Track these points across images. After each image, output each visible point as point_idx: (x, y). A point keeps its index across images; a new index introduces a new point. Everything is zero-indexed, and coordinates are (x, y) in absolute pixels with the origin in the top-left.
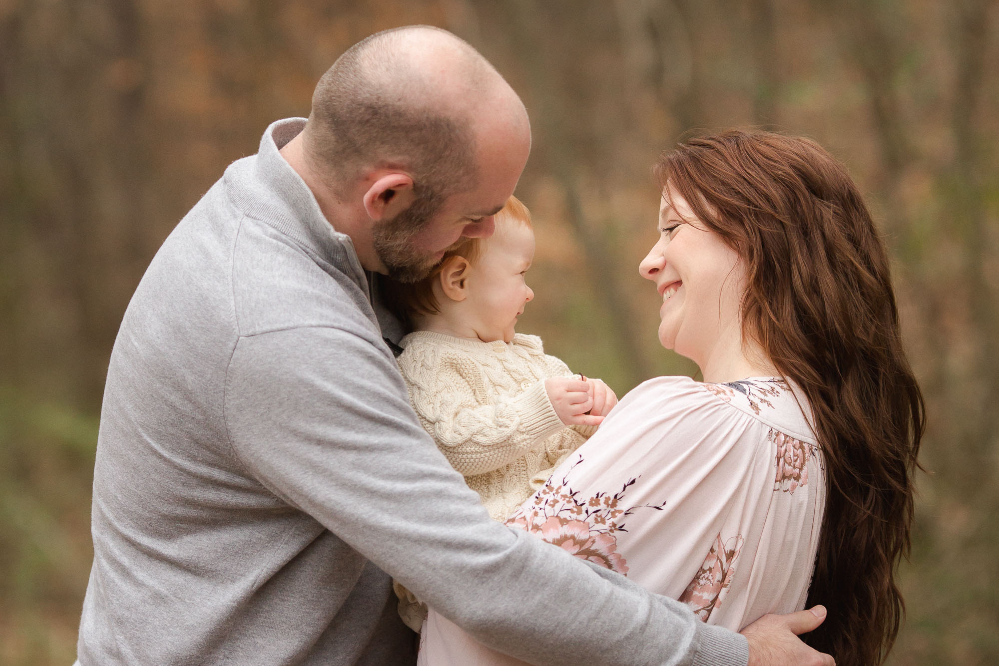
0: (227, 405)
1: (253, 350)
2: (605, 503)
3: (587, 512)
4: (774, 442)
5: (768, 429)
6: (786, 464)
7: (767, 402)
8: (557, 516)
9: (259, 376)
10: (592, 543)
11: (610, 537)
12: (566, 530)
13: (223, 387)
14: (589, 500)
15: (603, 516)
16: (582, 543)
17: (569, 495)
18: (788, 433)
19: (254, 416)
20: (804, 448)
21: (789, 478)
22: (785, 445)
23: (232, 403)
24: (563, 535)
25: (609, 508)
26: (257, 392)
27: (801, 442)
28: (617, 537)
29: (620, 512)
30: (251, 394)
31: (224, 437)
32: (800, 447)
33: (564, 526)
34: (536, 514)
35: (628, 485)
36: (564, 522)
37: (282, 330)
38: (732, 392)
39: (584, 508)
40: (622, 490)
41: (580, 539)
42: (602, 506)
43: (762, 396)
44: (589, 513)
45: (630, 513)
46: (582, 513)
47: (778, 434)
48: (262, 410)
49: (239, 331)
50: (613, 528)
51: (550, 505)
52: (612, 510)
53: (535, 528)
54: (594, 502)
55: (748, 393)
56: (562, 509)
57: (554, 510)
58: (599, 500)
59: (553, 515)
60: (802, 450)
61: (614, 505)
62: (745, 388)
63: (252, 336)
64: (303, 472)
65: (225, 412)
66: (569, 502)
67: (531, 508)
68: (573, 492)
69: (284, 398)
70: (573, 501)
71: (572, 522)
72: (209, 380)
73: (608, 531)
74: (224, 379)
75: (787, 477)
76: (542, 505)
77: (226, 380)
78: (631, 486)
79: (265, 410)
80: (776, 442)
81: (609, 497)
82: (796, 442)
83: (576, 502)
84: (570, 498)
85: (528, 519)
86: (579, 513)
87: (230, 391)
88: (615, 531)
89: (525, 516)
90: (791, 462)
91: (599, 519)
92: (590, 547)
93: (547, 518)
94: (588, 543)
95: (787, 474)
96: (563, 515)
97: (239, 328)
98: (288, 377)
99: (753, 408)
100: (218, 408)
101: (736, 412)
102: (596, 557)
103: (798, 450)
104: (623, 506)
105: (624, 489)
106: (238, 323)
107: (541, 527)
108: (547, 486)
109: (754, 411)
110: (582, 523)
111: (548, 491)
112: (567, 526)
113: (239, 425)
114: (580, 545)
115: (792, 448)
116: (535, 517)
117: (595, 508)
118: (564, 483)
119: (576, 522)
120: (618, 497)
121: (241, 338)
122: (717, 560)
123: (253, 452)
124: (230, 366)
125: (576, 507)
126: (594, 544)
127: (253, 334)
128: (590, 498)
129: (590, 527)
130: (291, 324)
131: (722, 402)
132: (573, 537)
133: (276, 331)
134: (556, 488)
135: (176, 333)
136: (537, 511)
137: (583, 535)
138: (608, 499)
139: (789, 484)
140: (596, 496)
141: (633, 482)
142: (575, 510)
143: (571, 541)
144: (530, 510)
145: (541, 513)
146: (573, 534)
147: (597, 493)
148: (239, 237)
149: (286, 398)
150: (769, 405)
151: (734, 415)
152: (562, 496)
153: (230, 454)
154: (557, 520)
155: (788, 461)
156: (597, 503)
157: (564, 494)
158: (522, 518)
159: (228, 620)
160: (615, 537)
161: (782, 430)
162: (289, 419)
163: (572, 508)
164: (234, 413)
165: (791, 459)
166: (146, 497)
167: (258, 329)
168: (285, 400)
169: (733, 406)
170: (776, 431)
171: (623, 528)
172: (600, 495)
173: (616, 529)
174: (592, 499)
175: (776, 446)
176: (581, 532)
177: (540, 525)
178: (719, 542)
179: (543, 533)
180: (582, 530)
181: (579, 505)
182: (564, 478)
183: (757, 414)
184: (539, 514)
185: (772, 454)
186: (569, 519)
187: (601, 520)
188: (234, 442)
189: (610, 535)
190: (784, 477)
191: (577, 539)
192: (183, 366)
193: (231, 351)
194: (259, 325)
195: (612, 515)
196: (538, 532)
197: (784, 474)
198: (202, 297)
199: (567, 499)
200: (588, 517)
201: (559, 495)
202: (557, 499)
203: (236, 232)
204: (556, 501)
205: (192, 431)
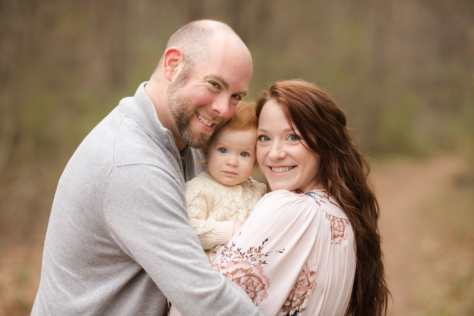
0: (104, 200)
1: (119, 173)
2: (255, 251)
3: (247, 256)
4: (329, 219)
5: (326, 213)
6: (335, 230)
7: (323, 201)
8: (232, 261)
9: (121, 186)
10: (251, 271)
11: (259, 267)
12: (238, 266)
13: (103, 191)
14: (247, 251)
15: (255, 258)
16: (246, 271)
17: (237, 251)
18: (334, 215)
19: (115, 205)
20: (343, 222)
21: (337, 237)
22: (333, 221)
23: (106, 199)
24: (237, 269)
25: (257, 254)
26: (118, 194)
27: (341, 219)
28: (263, 267)
29: (263, 255)
30: (115, 195)
31: (101, 216)
32: (341, 222)
33: (236, 265)
34: (222, 262)
35: (265, 242)
36: (236, 263)
37: (134, 165)
38: (307, 197)
39: (245, 255)
40: (262, 244)
41: (245, 269)
42: (254, 253)
43: (321, 199)
44: (248, 257)
45: (267, 255)
46: (244, 258)
47: (330, 216)
48: (119, 202)
49: (114, 164)
50: (260, 263)
51: (229, 257)
52: (259, 254)
53: (222, 268)
54: (249, 252)
55: (314, 198)
56: (235, 257)
57: (231, 259)
58: (252, 250)
59: (230, 261)
60: (342, 223)
61: (259, 251)
62: (312, 195)
63: (120, 167)
64: (132, 235)
65: (103, 204)
66: (237, 254)
67: (220, 259)
68: (239, 249)
69: (130, 197)
70: (240, 253)
71: (240, 262)
72: (97, 188)
73: (258, 264)
74: (104, 187)
75: (336, 236)
76: (225, 257)
77: (104, 188)
78: (266, 242)
79: (120, 203)
80: (330, 220)
81: (256, 248)
82: (339, 219)
83: (241, 253)
84: (238, 252)
85: (219, 264)
86: (243, 258)
87: (105, 193)
88: (261, 264)
89: (217, 264)
90: (337, 229)
91: (253, 259)
92: (251, 272)
93: (228, 263)
94: (249, 270)
95: (336, 235)
96: (235, 260)
97: (114, 163)
98: (134, 187)
99: (317, 204)
100: (100, 202)
101: (311, 205)
102: (254, 277)
103: (340, 223)
104: (264, 251)
105: (263, 244)
106: (113, 161)
107: (226, 267)
108: (225, 247)
109: (318, 205)
110: (245, 262)
111: (226, 249)
112: (238, 264)
113: (108, 210)
114: (246, 272)
115: (337, 222)
116: (222, 263)
117: (251, 254)
118: (233, 245)
119: (242, 262)
120: (261, 248)
121: (114, 168)
122: (306, 276)
123: (113, 223)
124: (107, 181)
125: (241, 255)
126: (252, 271)
127: (120, 166)
128: (247, 250)
129: (249, 263)
130: (138, 162)
131: (303, 200)
132: (242, 269)
133: (131, 165)
134: (230, 248)
135: (86, 168)
136: (223, 260)
137: (246, 267)
138: (256, 249)
139: (337, 240)
140: (250, 249)
141: (267, 240)
142: (241, 257)
143: (241, 271)
144: (220, 260)
145: (225, 261)
146: (241, 267)
147: (250, 248)
148: (120, 125)
149: (131, 197)
150: (324, 203)
151: (310, 205)
152: (234, 252)
153: (102, 225)
154: (233, 263)
155: (336, 228)
156: (251, 252)
157: (235, 251)
158: (216, 264)
159: (99, 310)
160: (262, 267)
161: (331, 214)
162: (130, 208)
163: (239, 256)
164: (106, 204)
165: (337, 228)
166: (66, 247)
167: (123, 164)
168: (130, 198)
169: (308, 202)
170: (329, 215)
171: (265, 263)
172: (252, 248)
173: (262, 263)
174: (248, 251)
175: (329, 221)
176: (245, 266)
177: (224, 266)
178: (307, 267)
179: (226, 269)
180: (246, 265)
181: (242, 254)
182: (233, 242)
183: (320, 206)
184: (224, 262)
185: (328, 226)
186: (238, 261)
187: (254, 259)
188: (105, 218)
189: (259, 266)
190: (335, 237)
191: (244, 269)
192: (87, 182)
193: (109, 174)
194: (123, 162)
195: (259, 256)
196: (224, 269)
197: (334, 236)
198: (99, 150)
199: (237, 253)
200: (248, 259)
201: (232, 251)
202: (232, 253)
203: (119, 123)
204: (231, 255)
205: (87, 214)
